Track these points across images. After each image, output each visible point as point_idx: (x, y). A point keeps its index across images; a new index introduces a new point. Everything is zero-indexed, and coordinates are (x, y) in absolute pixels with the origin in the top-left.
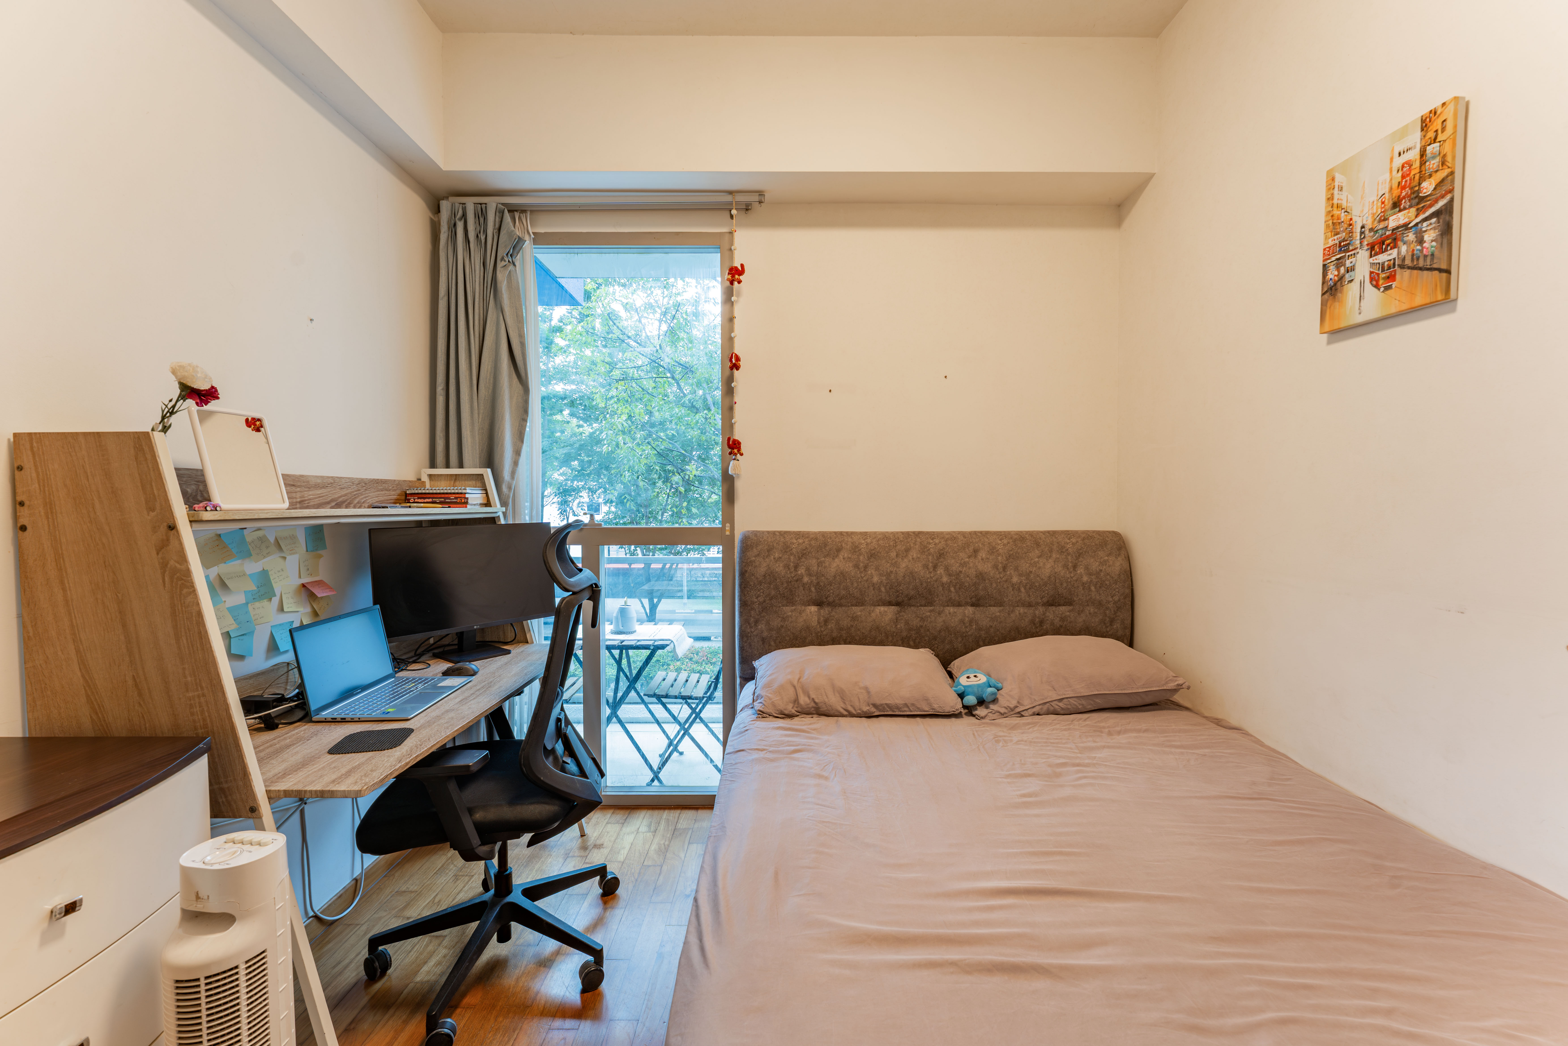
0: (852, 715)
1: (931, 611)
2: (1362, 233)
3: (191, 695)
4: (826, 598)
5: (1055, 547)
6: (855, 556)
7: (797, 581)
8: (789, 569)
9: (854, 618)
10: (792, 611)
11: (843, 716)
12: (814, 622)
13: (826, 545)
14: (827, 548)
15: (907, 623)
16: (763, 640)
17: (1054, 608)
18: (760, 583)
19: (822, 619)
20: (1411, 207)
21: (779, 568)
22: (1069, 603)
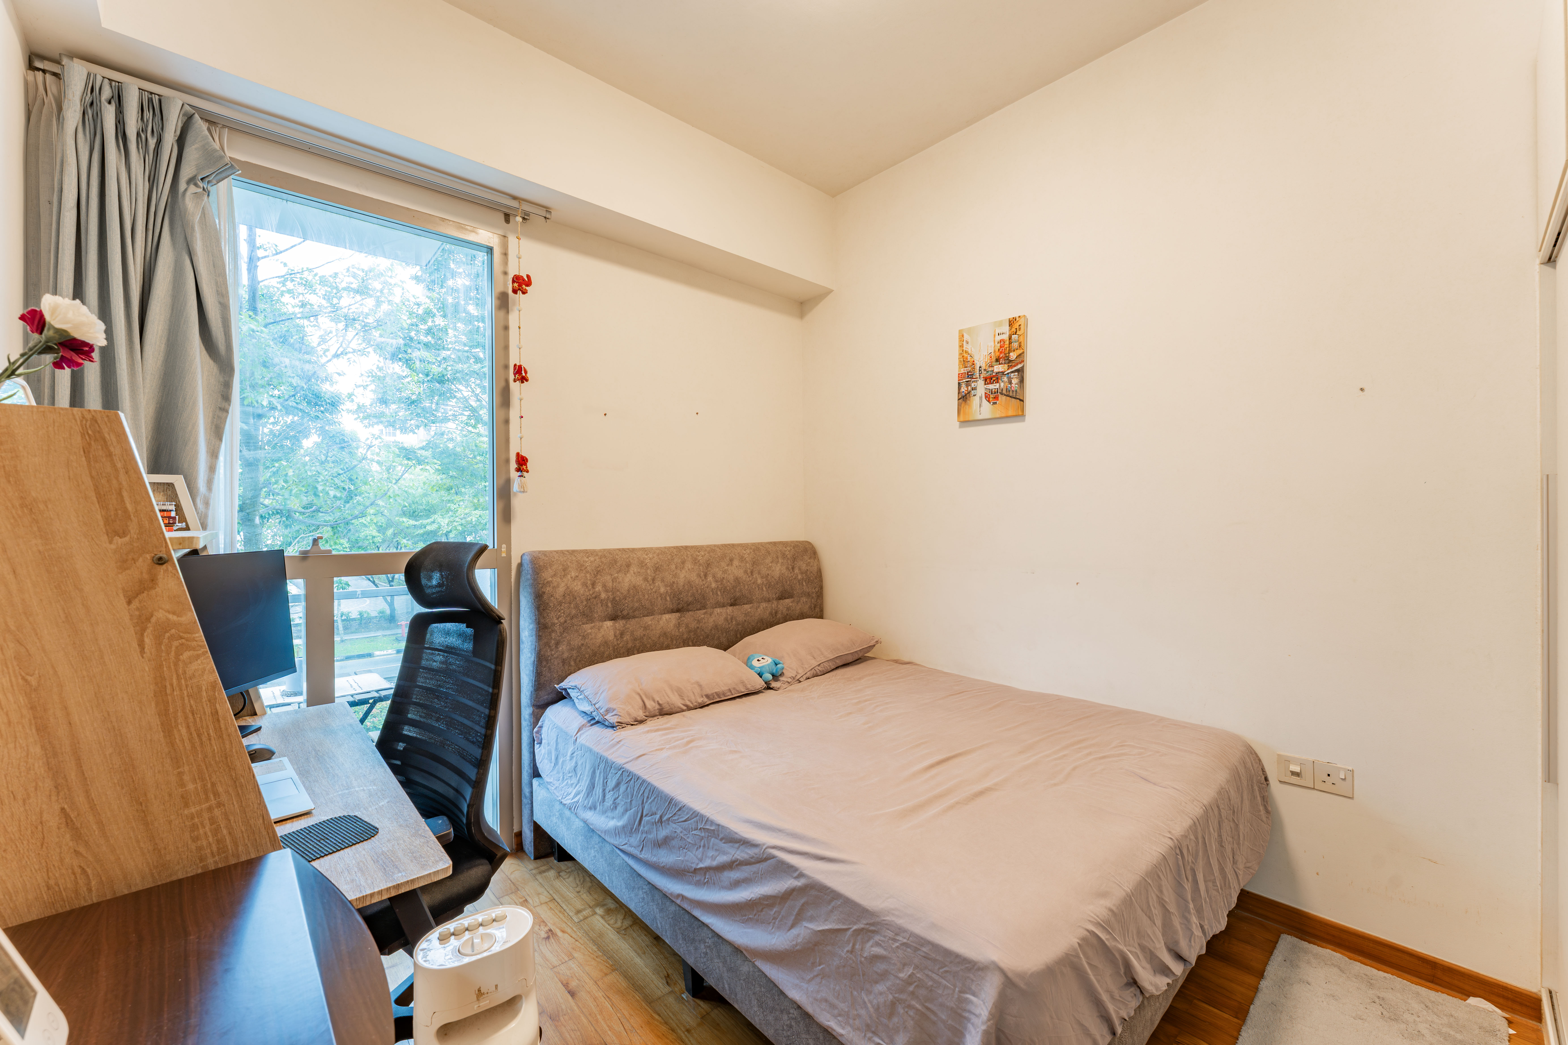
0: (689, 709)
1: (704, 614)
2: (980, 370)
3: (193, 810)
4: (621, 612)
5: (779, 554)
6: (643, 571)
7: (595, 598)
8: (587, 587)
9: (646, 628)
10: (591, 628)
11: (683, 711)
12: (611, 637)
13: (616, 561)
14: (618, 564)
15: (687, 626)
16: (564, 662)
17: (782, 601)
18: (560, 603)
19: (618, 632)
20: (1005, 363)
21: (577, 587)
22: (791, 596)
